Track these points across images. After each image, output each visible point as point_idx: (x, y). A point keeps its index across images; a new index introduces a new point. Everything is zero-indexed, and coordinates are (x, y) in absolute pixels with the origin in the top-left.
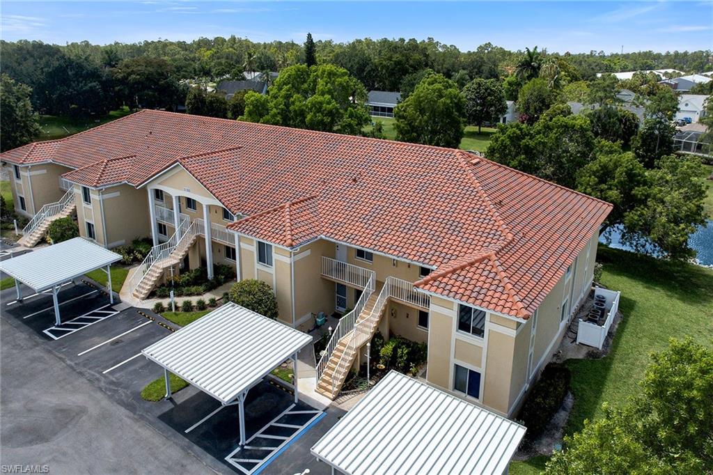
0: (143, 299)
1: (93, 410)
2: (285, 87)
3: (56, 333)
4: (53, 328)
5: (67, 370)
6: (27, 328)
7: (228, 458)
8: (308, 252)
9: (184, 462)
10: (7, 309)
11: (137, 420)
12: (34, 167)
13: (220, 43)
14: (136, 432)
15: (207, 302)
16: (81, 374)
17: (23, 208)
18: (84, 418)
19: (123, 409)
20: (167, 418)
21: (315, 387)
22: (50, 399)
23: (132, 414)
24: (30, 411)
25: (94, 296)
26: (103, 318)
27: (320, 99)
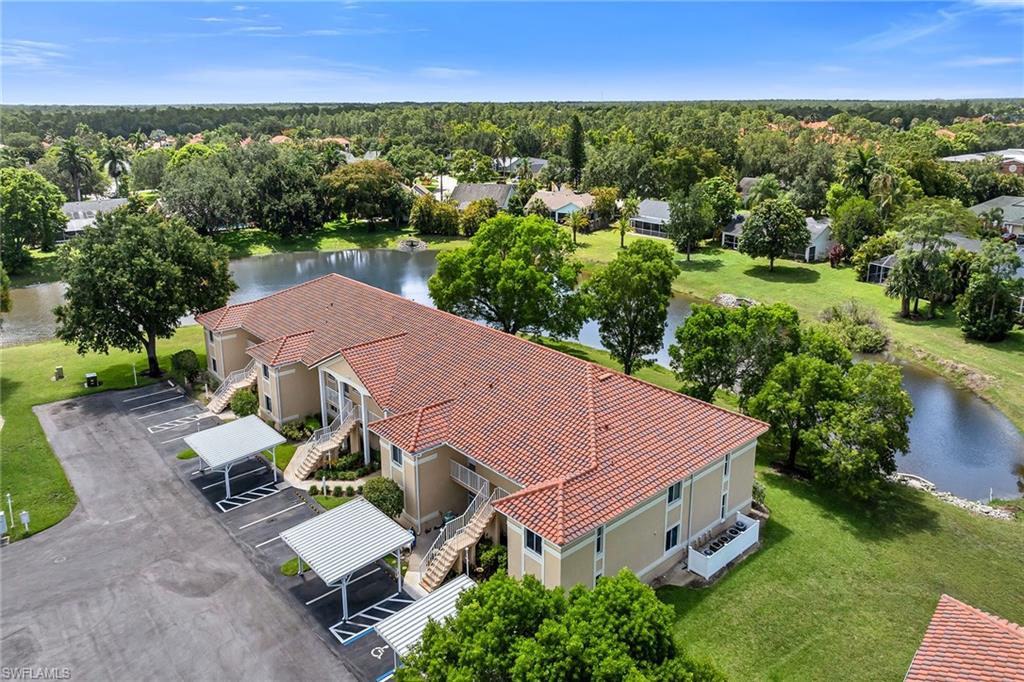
0: (303, 480)
1: (243, 577)
2: (484, 243)
3: (226, 506)
4: (224, 501)
5: (230, 541)
6: (203, 498)
7: (331, 629)
8: (435, 456)
9: (299, 626)
10: (192, 478)
11: (272, 590)
12: (226, 333)
13: (476, 112)
14: (271, 600)
15: (356, 489)
16: (239, 545)
17: (215, 369)
18: (235, 582)
19: (264, 580)
20: (296, 591)
21: (419, 581)
22: (213, 565)
23: (269, 585)
24: (198, 571)
25: (261, 473)
26: (265, 496)
27: (513, 263)
